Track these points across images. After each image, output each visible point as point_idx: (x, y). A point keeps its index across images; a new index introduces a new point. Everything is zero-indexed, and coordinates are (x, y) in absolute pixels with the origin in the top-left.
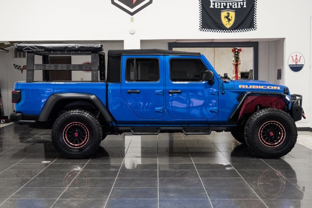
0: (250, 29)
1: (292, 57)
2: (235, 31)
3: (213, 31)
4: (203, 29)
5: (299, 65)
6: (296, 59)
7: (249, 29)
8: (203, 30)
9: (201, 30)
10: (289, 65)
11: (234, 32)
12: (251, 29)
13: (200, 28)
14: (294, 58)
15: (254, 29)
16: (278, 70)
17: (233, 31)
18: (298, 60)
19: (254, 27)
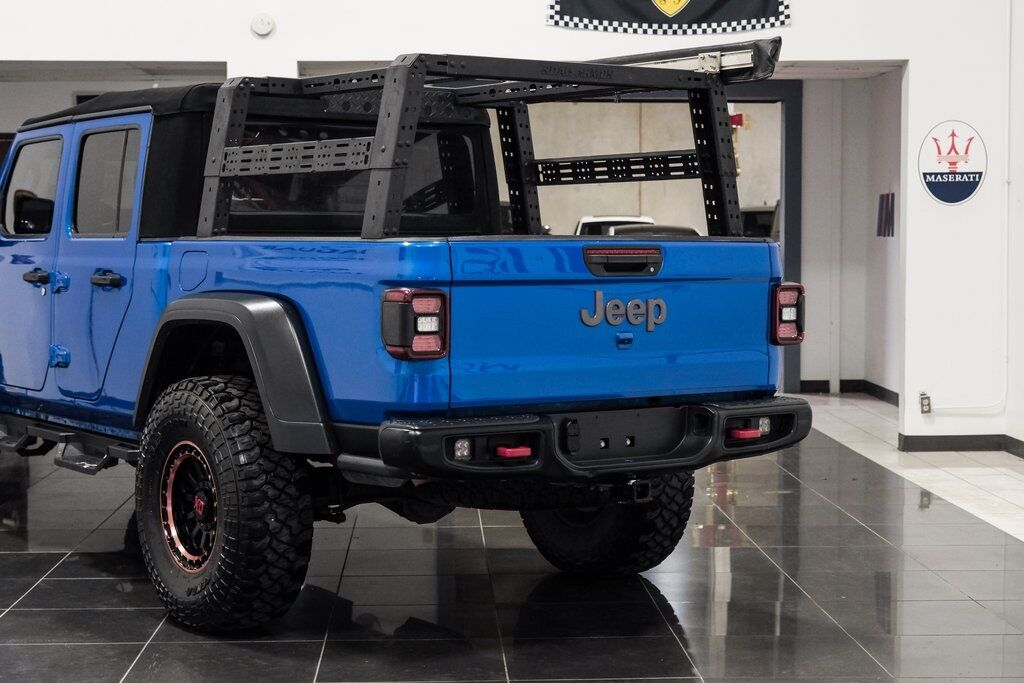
0: (763, 21)
1: (935, 140)
2: (699, 27)
3: (606, 29)
4: (567, 18)
5: (962, 174)
6: (953, 147)
7: (758, 22)
8: (566, 24)
9: (557, 23)
10: (925, 175)
11: (695, 32)
12: (767, 21)
13: (552, 12)
14: (945, 147)
15: (777, 19)
16: (882, 196)
17: (690, 27)
18: (961, 151)
19: (777, 15)
